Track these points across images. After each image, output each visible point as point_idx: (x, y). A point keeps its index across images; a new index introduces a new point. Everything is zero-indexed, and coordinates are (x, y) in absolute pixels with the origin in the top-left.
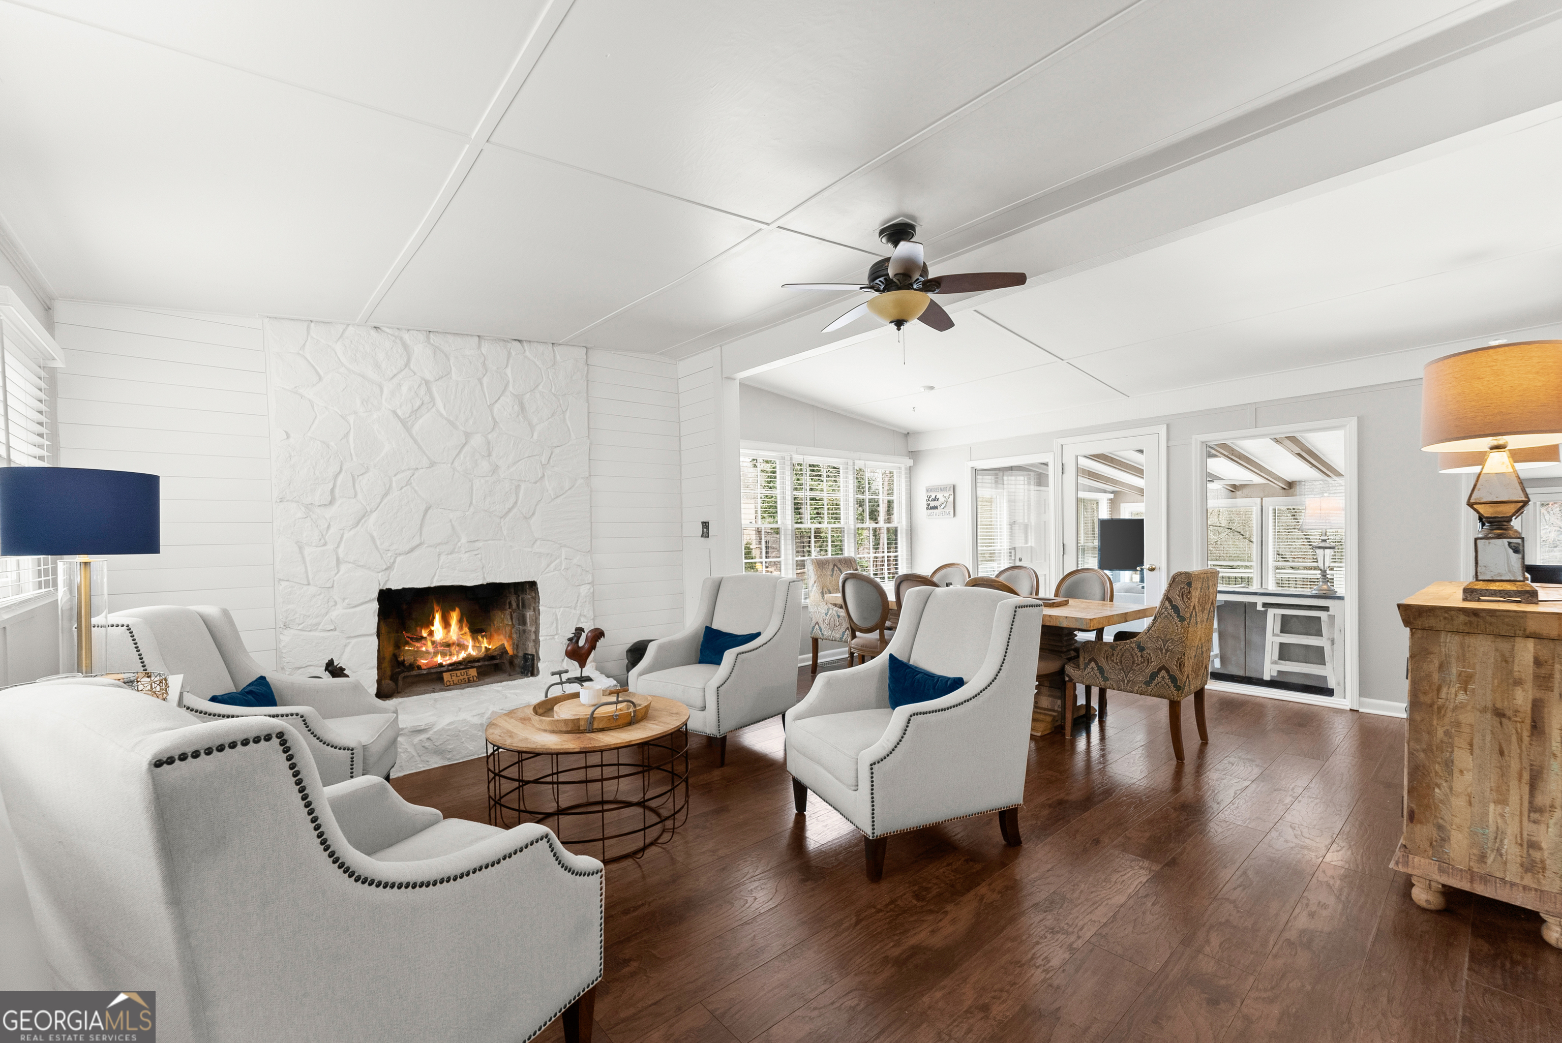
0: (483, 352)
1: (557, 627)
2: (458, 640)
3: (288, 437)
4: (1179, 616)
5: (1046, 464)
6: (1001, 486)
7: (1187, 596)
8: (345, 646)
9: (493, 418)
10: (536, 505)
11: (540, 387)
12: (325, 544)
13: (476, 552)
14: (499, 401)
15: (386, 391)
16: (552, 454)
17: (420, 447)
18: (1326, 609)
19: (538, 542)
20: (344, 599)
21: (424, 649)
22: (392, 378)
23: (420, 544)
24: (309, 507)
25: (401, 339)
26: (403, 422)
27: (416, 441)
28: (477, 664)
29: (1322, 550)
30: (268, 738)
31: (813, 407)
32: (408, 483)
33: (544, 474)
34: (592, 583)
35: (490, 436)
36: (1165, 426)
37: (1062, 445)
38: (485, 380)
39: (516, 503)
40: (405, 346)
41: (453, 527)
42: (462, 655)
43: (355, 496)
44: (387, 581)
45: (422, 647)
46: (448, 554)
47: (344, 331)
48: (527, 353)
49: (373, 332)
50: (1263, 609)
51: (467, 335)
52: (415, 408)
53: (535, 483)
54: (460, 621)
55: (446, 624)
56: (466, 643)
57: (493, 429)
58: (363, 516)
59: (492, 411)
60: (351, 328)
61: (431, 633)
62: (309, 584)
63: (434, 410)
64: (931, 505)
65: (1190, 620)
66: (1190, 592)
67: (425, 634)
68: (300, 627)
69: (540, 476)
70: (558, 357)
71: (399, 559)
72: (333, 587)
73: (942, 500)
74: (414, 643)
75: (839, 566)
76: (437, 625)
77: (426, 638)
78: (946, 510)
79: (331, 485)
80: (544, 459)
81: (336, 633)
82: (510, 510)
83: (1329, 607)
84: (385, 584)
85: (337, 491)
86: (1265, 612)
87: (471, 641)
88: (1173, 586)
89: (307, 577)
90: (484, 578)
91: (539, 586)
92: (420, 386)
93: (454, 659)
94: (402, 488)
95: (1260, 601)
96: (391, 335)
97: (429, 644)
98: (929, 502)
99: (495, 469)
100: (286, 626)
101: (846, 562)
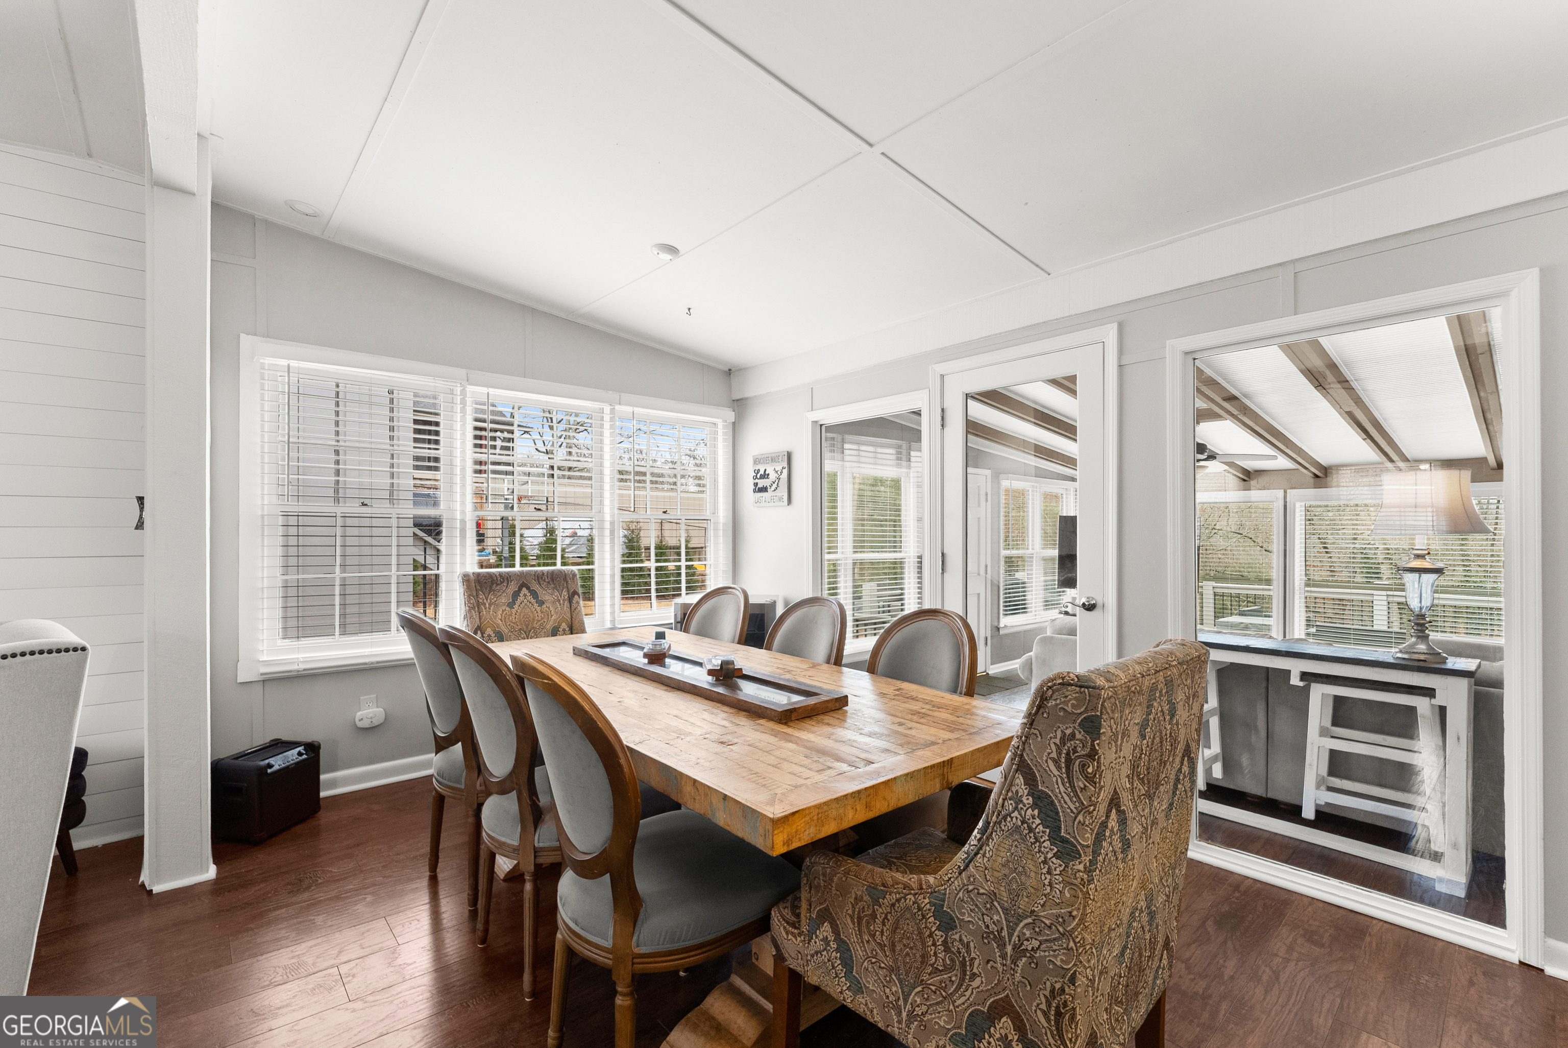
4: (1055, 837)
5: (918, 413)
6: (904, 463)
7: (1083, 767)
18: (1429, 693)
29: (1417, 575)
31: (523, 308)
36: (1115, 326)
37: (942, 376)
50: (1301, 684)
64: (760, 486)
65: (1096, 853)
66: (1093, 754)
73: (773, 476)
75: (535, 586)
78: (778, 493)
83: (1434, 690)
86: (1306, 691)
88: (1040, 724)
95: (1296, 667)
98: (757, 481)
101: (552, 580)
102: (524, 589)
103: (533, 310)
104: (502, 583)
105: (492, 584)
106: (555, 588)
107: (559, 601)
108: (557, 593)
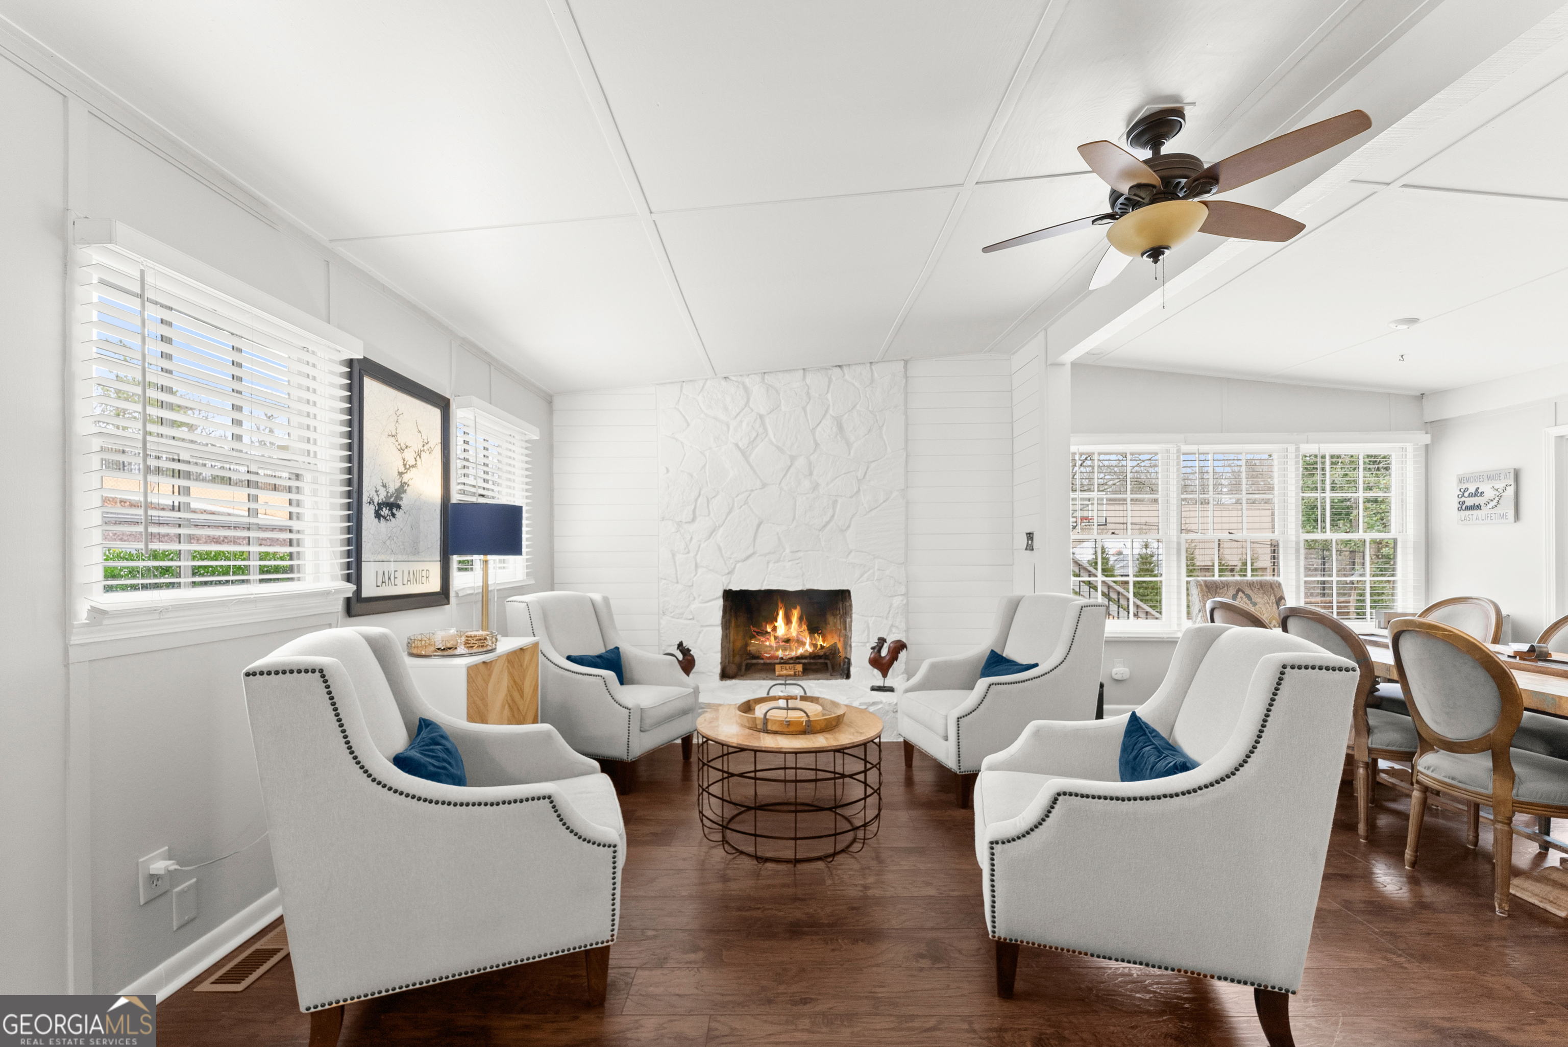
0: (808, 383)
1: (868, 635)
2: (797, 636)
3: (668, 471)
8: (700, 632)
9: (815, 441)
10: (852, 518)
11: (858, 407)
12: (688, 552)
13: (797, 562)
14: (821, 425)
15: (731, 428)
16: (867, 469)
17: (755, 472)
19: (853, 554)
20: (699, 596)
21: (767, 643)
22: (736, 417)
23: (753, 554)
24: (679, 524)
25: (743, 384)
26: (743, 453)
27: (752, 467)
28: (804, 661)
30: (313, 671)
32: (746, 502)
33: (859, 489)
34: (906, 595)
35: (812, 457)
38: (809, 408)
39: (833, 516)
40: (746, 389)
41: (779, 539)
42: (800, 651)
43: (709, 515)
44: (729, 583)
45: (766, 641)
46: (775, 563)
47: (704, 384)
48: (847, 377)
49: (723, 382)
51: (794, 370)
52: (752, 439)
53: (851, 497)
54: (800, 619)
55: (788, 621)
56: (804, 640)
57: (815, 450)
58: (714, 531)
59: (814, 435)
60: (709, 382)
61: (775, 629)
62: (678, 583)
63: (766, 439)
64: (1468, 504)
67: (769, 630)
68: (672, 615)
69: (855, 490)
70: (876, 375)
71: (738, 565)
72: (692, 586)
73: (1490, 494)
74: (759, 637)
76: (780, 622)
77: (769, 633)
78: (1498, 511)
79: (693, 507)
80: (860, 475)
81: (694, 622)
82: (827, 523)
84: (727, 585)
85: (697, 511)
87: (808, 638)
89: (677, 577)
90: (804, 585)
91: (852, 594)
92: (755, 420)
93: (793, 654)
94: (741, 507)
96: (736, 382)
97: (772, 638)
98: (1463, 499)
99: (816, 487)
100: (664, 614)
101: (1261, 586)
102: (1240, 593)
103: (1229, 380)
104: (1223, 587)
105: (1217, 588)
106: (1265, 593)
107: (1269, 603)
108: (1266, 597)
